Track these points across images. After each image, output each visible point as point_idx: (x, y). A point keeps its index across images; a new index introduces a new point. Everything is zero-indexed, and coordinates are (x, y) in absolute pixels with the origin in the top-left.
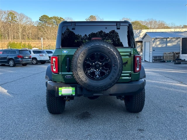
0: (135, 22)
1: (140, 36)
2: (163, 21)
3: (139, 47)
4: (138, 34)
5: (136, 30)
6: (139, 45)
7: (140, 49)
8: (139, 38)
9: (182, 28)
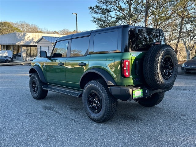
0: (6, 23)
1: (24, 39)
2: (36, 25)
3: (24, 51)
4: (23, 37)
5: (20, 33)
6: (24, 49)
7: (26, 54)
8: (24, 41)
9: (53, 33)
